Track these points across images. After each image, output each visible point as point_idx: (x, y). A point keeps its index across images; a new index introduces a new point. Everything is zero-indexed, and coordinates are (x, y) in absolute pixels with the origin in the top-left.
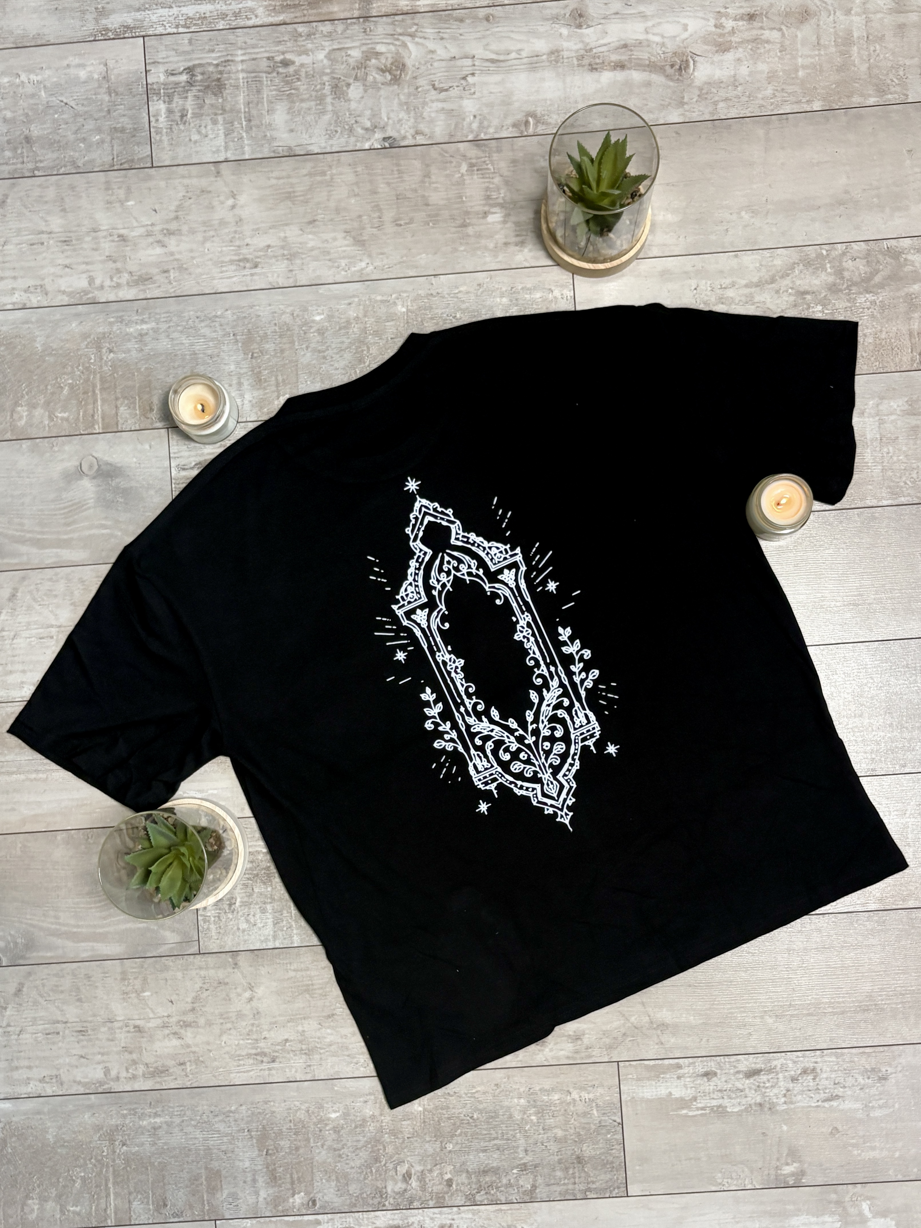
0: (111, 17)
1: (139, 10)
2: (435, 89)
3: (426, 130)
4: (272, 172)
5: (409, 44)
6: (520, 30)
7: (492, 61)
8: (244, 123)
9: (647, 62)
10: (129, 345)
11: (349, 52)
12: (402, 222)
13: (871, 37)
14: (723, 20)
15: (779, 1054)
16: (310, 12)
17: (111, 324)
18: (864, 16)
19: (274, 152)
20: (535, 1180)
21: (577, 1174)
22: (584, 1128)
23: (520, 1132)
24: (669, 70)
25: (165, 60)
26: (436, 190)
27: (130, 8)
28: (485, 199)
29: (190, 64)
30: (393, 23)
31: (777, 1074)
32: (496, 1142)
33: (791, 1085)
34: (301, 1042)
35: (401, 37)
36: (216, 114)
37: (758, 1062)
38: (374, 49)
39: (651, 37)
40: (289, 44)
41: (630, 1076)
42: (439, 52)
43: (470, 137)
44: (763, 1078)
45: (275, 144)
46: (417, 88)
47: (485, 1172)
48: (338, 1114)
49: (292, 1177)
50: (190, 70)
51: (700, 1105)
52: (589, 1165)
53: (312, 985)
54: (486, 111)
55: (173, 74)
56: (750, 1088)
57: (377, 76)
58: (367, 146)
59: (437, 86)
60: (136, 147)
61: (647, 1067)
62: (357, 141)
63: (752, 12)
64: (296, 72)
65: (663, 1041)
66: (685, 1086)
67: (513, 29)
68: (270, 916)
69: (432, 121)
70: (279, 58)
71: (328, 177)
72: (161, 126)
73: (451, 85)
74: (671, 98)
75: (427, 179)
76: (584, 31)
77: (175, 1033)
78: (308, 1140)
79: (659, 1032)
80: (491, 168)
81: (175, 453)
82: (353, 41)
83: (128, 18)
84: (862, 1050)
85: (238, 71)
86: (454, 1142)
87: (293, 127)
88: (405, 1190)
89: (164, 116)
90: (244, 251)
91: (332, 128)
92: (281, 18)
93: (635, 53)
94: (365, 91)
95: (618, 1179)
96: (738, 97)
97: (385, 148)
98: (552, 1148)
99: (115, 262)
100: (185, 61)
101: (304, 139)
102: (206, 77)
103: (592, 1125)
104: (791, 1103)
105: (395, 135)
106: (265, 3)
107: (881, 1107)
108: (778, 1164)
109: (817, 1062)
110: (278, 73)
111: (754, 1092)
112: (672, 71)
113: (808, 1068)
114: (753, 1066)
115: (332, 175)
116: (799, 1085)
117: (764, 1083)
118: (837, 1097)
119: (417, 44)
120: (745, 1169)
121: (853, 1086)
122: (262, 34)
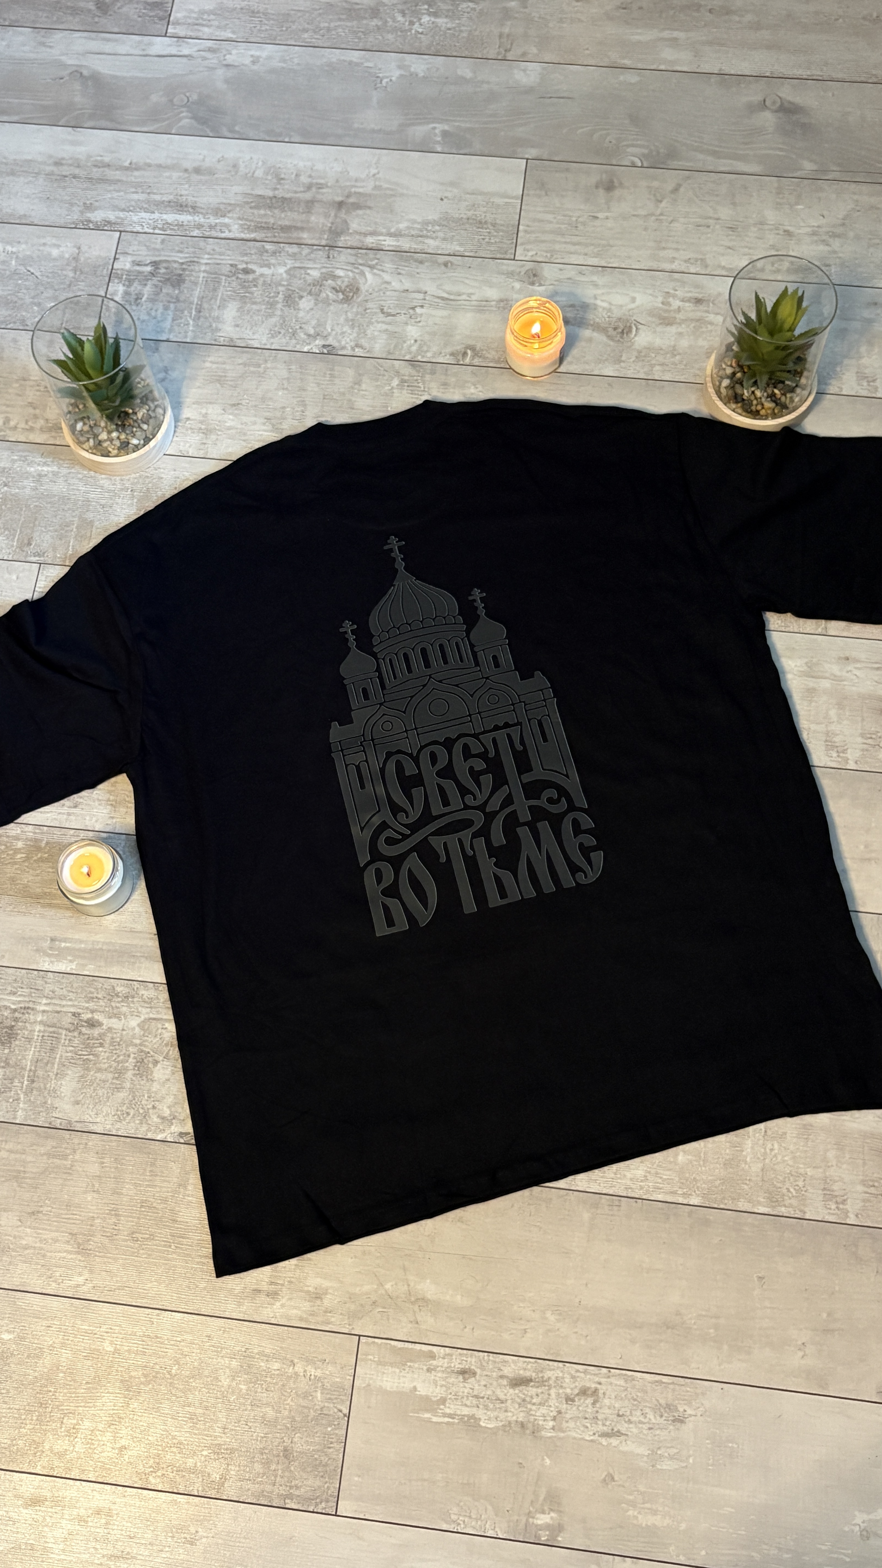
0: (96, 212)
1: (123, 210)
2: (383, 313)
3: (366, 345)
4: (209, 356)
5: (367, 274)
6: (475, 278)
7: (443, 299)
8: (194, 313)
9: (591, 322)
10: (26, 483)
11: (309, 271)
14: (671, 299)
15: (555, 1364)
16: (282, 235)
17: (14, 461)
19: (215, 340)
20: (227, 1470)
21: (280, 1472)
22: (301, 1413)
23: (223, 1402)
24: (611, 332)
25: (135, 253)
26: (363, 396)
27: (115, 208)
29: (157, 259)
30: (356, 255)
31: (550, 1387)
32: (191, 1409)
33: (565, 1406)
35: (360, 267)
36: (169, 302)
37: (529, 1369)
38: (334, 272)
39: (599, 302)
40: (254, 257)
41: (371, 1357)
42: (393, 284)
43: (407, 358)
44: (532, 1391)
45: (218, 334)
46: (365, 310)
48: (11, 1336)
50: (155, 264)
51: (448, 1411)
52: (296, 1464)
53: (24, 1172)
54: (427, 337)
55: (138, 265)
56: (513, 1401)
57: (330, 294)
58: (305, 349)
59: (385, 310)
61: (394, 1350)
63: (700, 297)
64: (254, 280)
65: (419, 1319)
66: (435, 1383)
67: (468, 276)
69: (373, 338)
70: (241, 267)
71: (261, 370)
73: (399, 311)
74: (609, 355)
75: (357, 386)
76: (536, 288)
79: (416, 1308)
80: (422, 386)
81: (40, 587)
82: (315, 263)
83: (111, 216)
85: (200, 271)
87: (240, 322)
89: (120, 296)
91: (276, 329)
92: (253, 236)
94: (316, 304)
95: (328, 1489)
96: (674, 364)
97: (323, 354)
98: (257, 1430)
99: (35, 408)
100: (153, 255)
101: (247, 334)
102: (169, 271)
103: (311, 1411)
104: (561, 1430)
105: (335, 344)
106: (241, 222)
107: (671, 1458)
108: (531, 1509)
109: (600, 1383)
110: (237, 278)
111: (517, 1406)
112: (614, 333)
113: (589, 1388)
114: (521, 1372)
115: (266, 368)
116: (574, 1408)
117: (532, 1397)
118: (619, 1434)
119: (375, 274)
120: (490, 1508)
121: (641, 1422)
122: (232, 245)
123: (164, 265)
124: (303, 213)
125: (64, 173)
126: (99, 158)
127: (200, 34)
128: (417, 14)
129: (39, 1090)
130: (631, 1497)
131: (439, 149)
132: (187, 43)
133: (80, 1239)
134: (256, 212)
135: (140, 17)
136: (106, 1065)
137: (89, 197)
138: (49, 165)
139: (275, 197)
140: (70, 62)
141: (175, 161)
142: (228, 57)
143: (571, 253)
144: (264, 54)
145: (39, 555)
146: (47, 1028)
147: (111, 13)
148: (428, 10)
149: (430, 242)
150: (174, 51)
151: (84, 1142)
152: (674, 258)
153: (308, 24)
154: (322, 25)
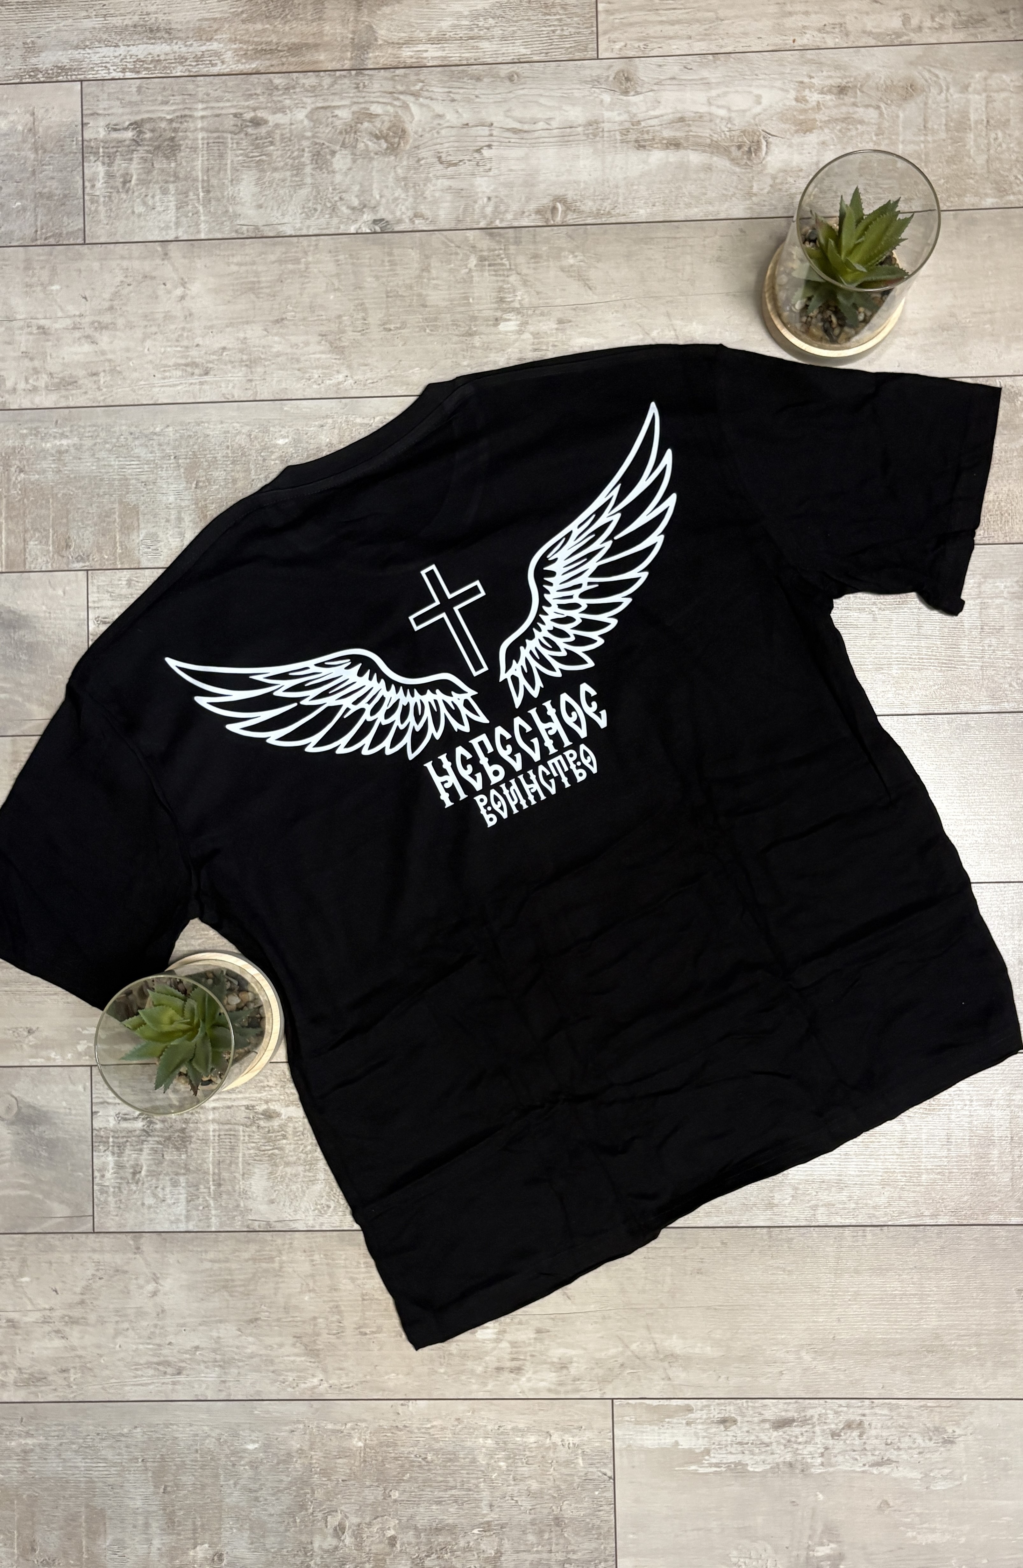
0: (43, 54)
1: (77, 47)
2: (441, 163)
3: (427, 213)
4: (233, 255)
5: (411, 105)
6: (552, 93)
7: (515, 131)
8: (201, 194)
9: (708, 141)
10: (44, 464)
11: (337, 112)
12: (392, 327)
13: (992, 122)
14: (807, 92)
15: (816, 1401)
16: (292, 59)
17: (23, 437)
18: (984, 95)
19: (236, 231)
20: (501, 1545)
21: (554, 1540)
22: (565, 1481)
23: (484, 1481)
24: (735, 153)
25: (106, 112)
26: (436, 287)
27: (66, 45)
28: (496, 302)
29: (138, 118)
30: (392, 79)
31: (814, 1426)
32: (453, 1492)
33: (831, 1442)
34: (214, 1351)
35: (401, 97)
36: (167, 182)
37: (790, 1410)
38: (368, 109)
39: (714, 110)
40: (261, 99)
41: (627, 1418)
42: (448, 117)
43: (482, 224)
44: (796, 1430)
45: (238, 222)
46: (419, 161)
47: (438, 1530)
48: (256, 1446)
49: (194, 1524)
50: (137, 126)
51: (714, 1461)
52: (569, 1529)
53: (233, 1280)
54: (503, 192)
55: (115, 130)
56: (778, 1443)
58: (352, 230)
59: (443, 159)
60: (65, 218)
62: (341, 222)
63: (844, 84)
64: (269, 134)
65: (671, 1376)
66: (696, 1434)
67: (542, 92)
68: (183, 1191)
69: (435, 202)
70: (249, 116)
71: (302, 266)
72: (97, 193)
73: (461, 158)
74: (736, 187)
75: (425, 274)
76: (632, 99)
77: (58, 1332)
78: (217, 1476)
79: (666, 1364)
80: (507, 263)
81: (94, 602)
82: (342, 98)
83: (63, 57)
84: (923, 1402)
85: (196, 130)
86: (401, 1489)
87: (262, 201)
88: (336, 1548)
89: (102, 181)
90: (194, 352)
91: (310, 204)
92: (253, 66)
93: (693, 128)
94: (354, 161)
95: (605, 1549)
97: (375, 233)
98: (524, 1503)
99: (32, 359)
100: (131, 113)
101: (275, 217)
102: (157, 134)
103: (575, 1478)
104: (831, 1465)
105: (388, 217)
106: (235, 46)
107: (944, 1478)
108: (810, 1542)
109: (864, 1415)
110: (246, 134)
111: (782, 1447)
112: (739, 154)
113: (853, 1421)
114: (783, 1414)
115: (307, 264)
116: (842, 1442)
117: (796, 1437)
118: (889, 1462)
119: (422, 105)
120: (769, 1547)
121: (910, 1448)
122: (230, 84)
124: (313, 21)
129: (228, 1193)
130: (909, 1520)
133: (305, 1340)
134: (250, 27)
136: (295, 1158)
137: (28, 33)
143: (671, 38)
145: (83, 560)
146: (221, 1127)
149: (485, 45)
151: (288, 1242)
152: (804, 27)
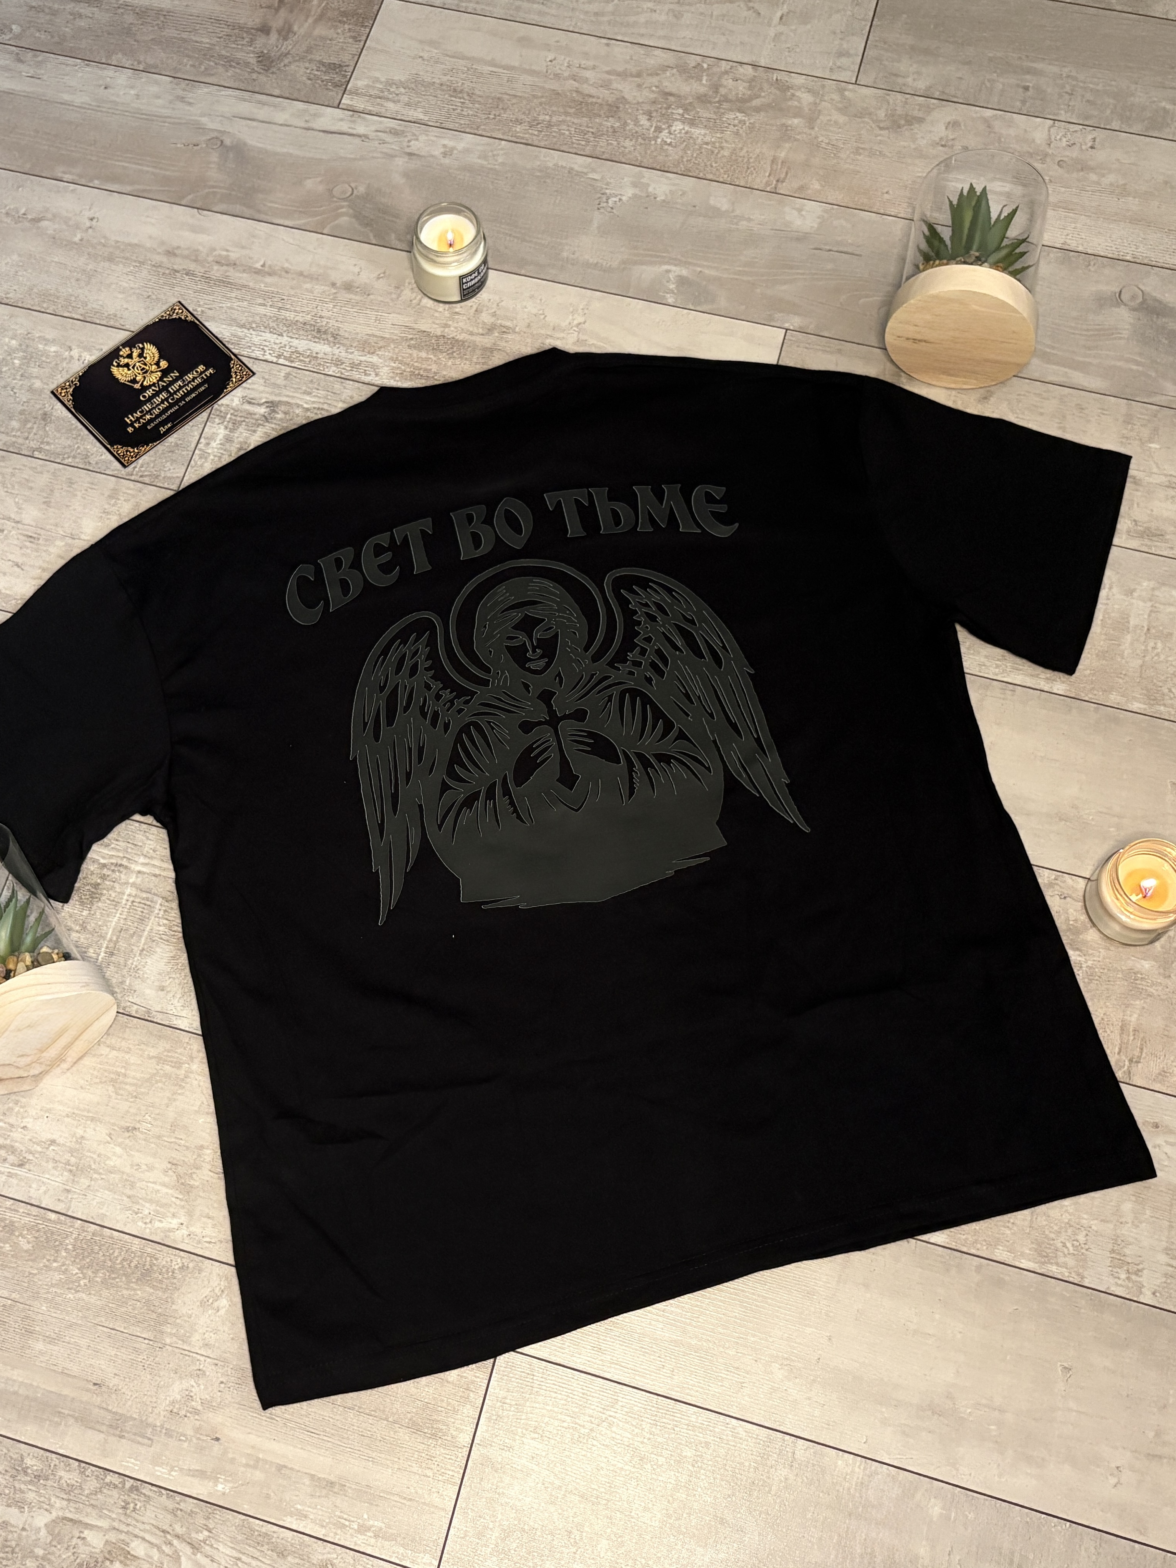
123: (283, 408)
125: (176, 267)
126: (225, 253)
127: (383, 111)
128: (669, 120)
131: (671, 301)
132: (364, 118)
135: (310, 79)
138: (159, 253)
139: (444, 336)
140: (211, 126)
141: (321, 271)
142: (413, 142)
144: (461, 146)
147: (274, 70)
148: (683, 115)
150: (344, 127)
153: (524, 113)
154: (541, 118)
